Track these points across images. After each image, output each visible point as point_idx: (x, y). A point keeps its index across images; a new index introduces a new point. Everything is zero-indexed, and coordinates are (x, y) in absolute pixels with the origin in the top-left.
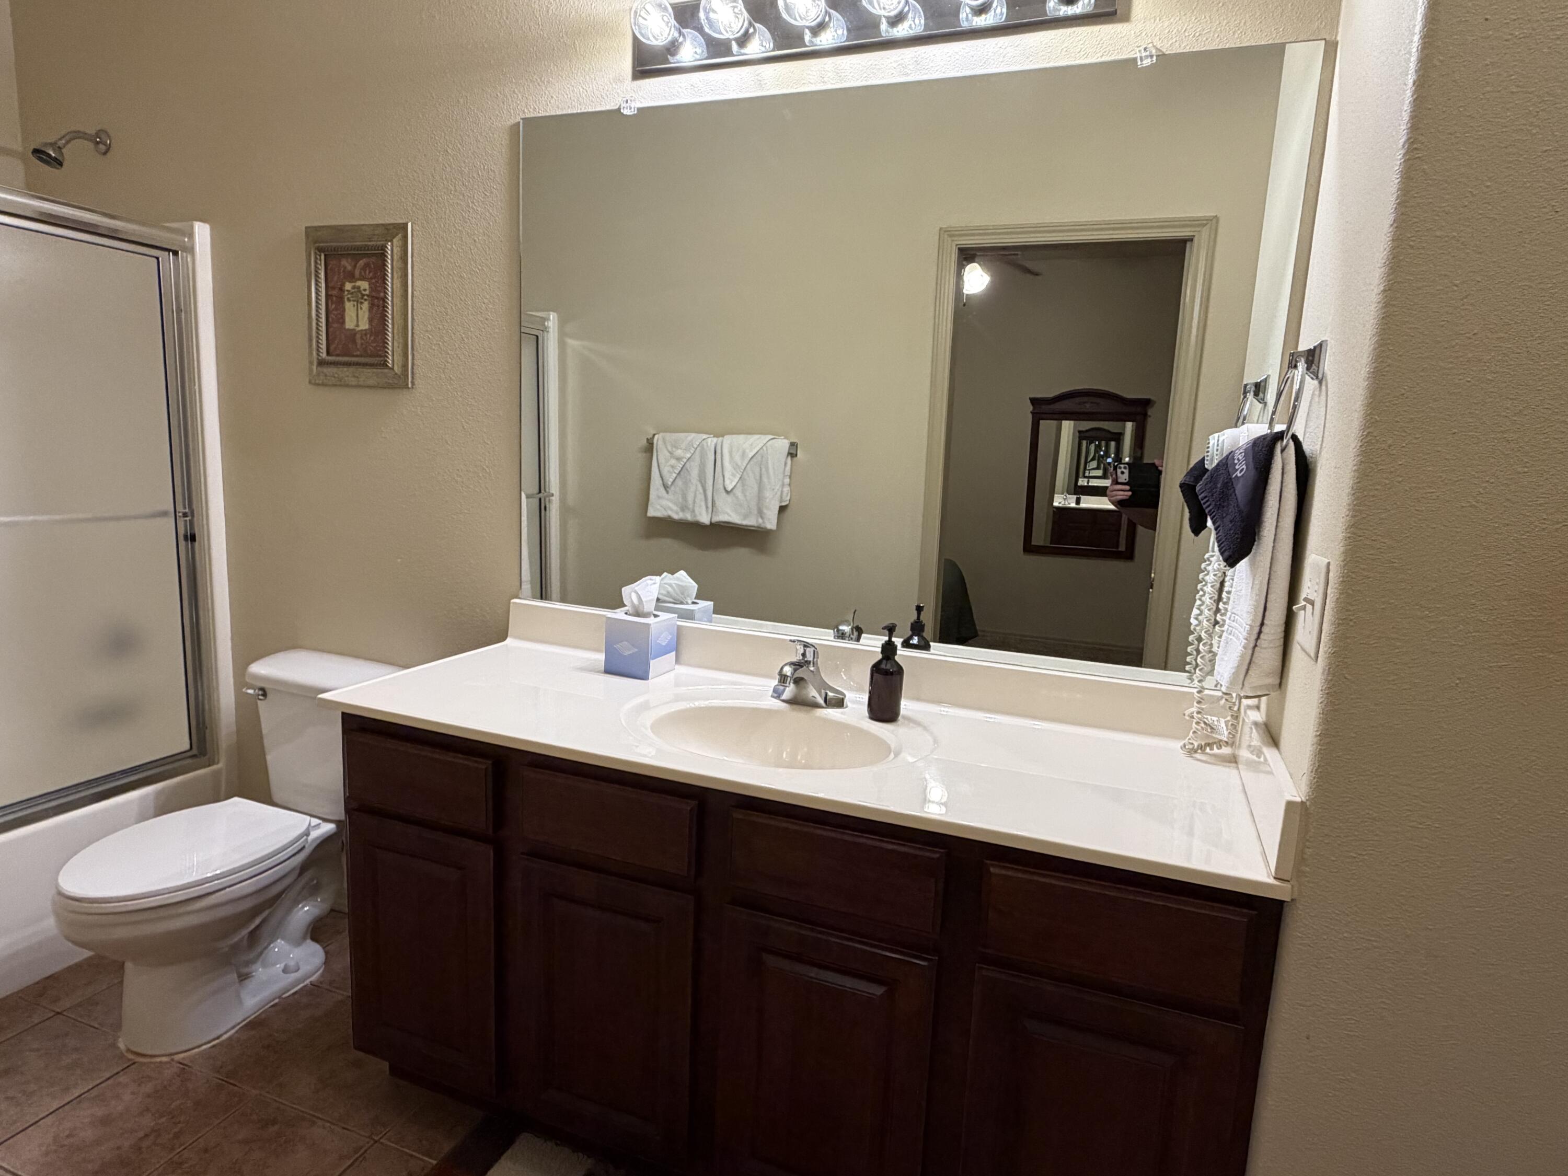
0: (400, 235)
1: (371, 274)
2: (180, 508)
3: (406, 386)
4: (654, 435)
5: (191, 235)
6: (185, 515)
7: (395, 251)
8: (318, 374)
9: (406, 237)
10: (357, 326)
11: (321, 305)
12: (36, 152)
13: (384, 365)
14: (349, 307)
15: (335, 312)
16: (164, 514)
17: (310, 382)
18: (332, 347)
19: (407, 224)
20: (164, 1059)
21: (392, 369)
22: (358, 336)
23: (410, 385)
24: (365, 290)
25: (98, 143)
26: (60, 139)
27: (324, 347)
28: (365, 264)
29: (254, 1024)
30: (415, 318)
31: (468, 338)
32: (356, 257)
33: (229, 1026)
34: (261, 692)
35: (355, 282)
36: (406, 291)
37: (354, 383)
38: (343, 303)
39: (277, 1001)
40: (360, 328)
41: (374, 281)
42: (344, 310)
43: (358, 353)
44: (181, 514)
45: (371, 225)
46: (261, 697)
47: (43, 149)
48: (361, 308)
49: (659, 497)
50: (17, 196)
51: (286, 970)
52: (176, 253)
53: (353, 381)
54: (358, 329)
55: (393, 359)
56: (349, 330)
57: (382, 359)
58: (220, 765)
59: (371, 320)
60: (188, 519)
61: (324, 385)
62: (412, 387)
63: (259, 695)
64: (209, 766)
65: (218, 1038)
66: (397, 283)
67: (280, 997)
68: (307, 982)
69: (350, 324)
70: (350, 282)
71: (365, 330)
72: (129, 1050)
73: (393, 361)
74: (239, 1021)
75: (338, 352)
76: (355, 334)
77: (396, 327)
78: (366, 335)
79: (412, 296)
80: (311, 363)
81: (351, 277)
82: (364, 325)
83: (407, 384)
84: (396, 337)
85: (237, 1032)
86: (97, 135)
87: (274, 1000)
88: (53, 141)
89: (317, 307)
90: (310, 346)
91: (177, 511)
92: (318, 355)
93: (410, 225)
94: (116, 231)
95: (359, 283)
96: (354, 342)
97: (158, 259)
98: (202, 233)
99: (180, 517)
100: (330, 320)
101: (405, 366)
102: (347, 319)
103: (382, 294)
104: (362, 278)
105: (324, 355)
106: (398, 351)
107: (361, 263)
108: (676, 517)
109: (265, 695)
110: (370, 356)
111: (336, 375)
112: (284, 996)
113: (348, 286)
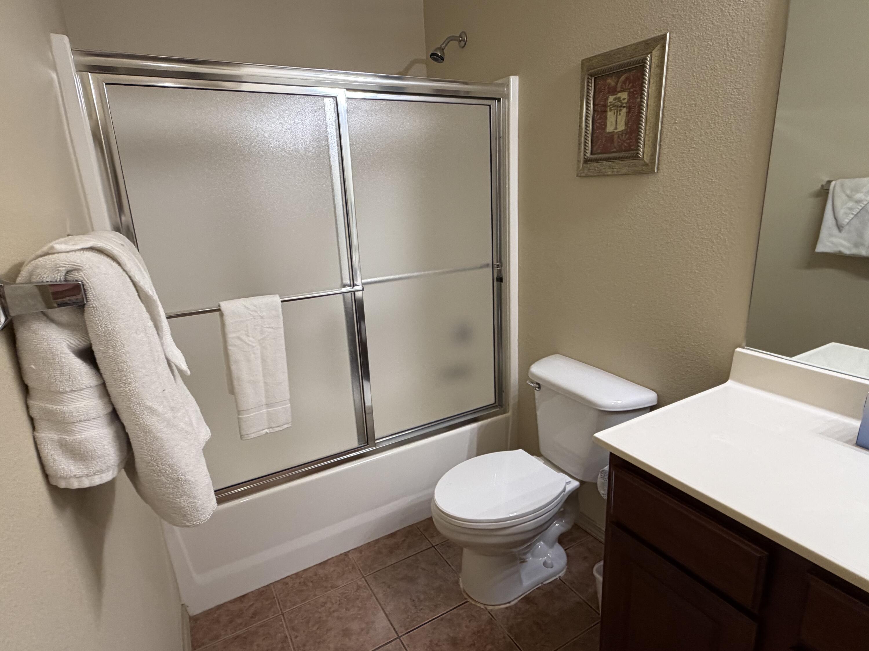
0: (659, 46)
1: (631, 85)
2: (495, 263)
3: (653, 172)
4: (829, 182)
5: (508, 86)
6: (498, 267)
7: (653, 61)
8: (583, 169)
9: (664, 47)
10: (616, 128)
11: (589, 117)
12: (433, 54)
13: (637, 157)
14: (611, 116)
15: (599, 121)
16: (487, 265)
17: (577, 176)
18: (595, 149)
19: (666, 35)
20: (482, 606)
21: (642, 159)
22: (616, 136)
23: (656, 171)
24: (624, 99)
25: (460, 41)
26: (443, 44)
27: (589, 148)
28: (626, 78)
29: (527, 599)
30: (666, 114)
31: (714, 124)
32: (618, 75)
33: (516, 596)
34: (537, 386)
35: (616, 94)
36: (660, 93)
37: (610, 173)
38: (605, 111)
39: (540, 585)
40: (617, 130)
41: (632, 90)
42: (606, 118)
43: (615, 150)
44: (496, 266)
45: (634, 44)
46: (537, 389)
47: (435, 52)
48: (620, 114)
49: (831, 235)
50: (423, 82)
51: (545, 564)
52: (499, 100)
53: (609, 171)
54: (616, 131)
55: (645, 151)
56: (609, 133)
57: (634, 152)
58: (509, 414)
59: (626, 124)
60: (499, 269)
61: (586, 176)
62: (657, 172)
63: (536, 387)
64: (504, 413)
65: (509, 603)
66: (653, 87)
67: (542, 583)
68: (557, 577)
69: (610, 128)
70: (612, 95)
71: (622, 131)
72: (464, 591)
73: (643, 152)
74: (521, 594)
75: (599, 151)
76: (613, 135)
77: (648, 123)
78: (622, 135)
79: (665, 96)
80: (579, 161)
81: (614, 91)
82: (621, 127)
83: (654, 170)
84: (648, 133)
85: (519, 601)
86: (460, 36)
87: (538, 585)
88: (439, 46)
89: (586, 119)
90: (579, 149)
91: (494, 264)
92: (585, 155)
93: (668, 34)
94: (468, 92)
95: (619, 95)
96: (612, 142)
97: (490, 106)
98: (514, 82)
99: (495, 268)
100: (595, 128)
101: (653, 155)
102: (608, 124)
103: (638, 100)
104: (623, 91)
105: (589, 155)
106: (649, 144)
107: (623, 78)
108: (847, 252)
109: (539, 388)
110: (625, 151)
111: (597, 169)
112: (544, 583)
113: (611, 99)
